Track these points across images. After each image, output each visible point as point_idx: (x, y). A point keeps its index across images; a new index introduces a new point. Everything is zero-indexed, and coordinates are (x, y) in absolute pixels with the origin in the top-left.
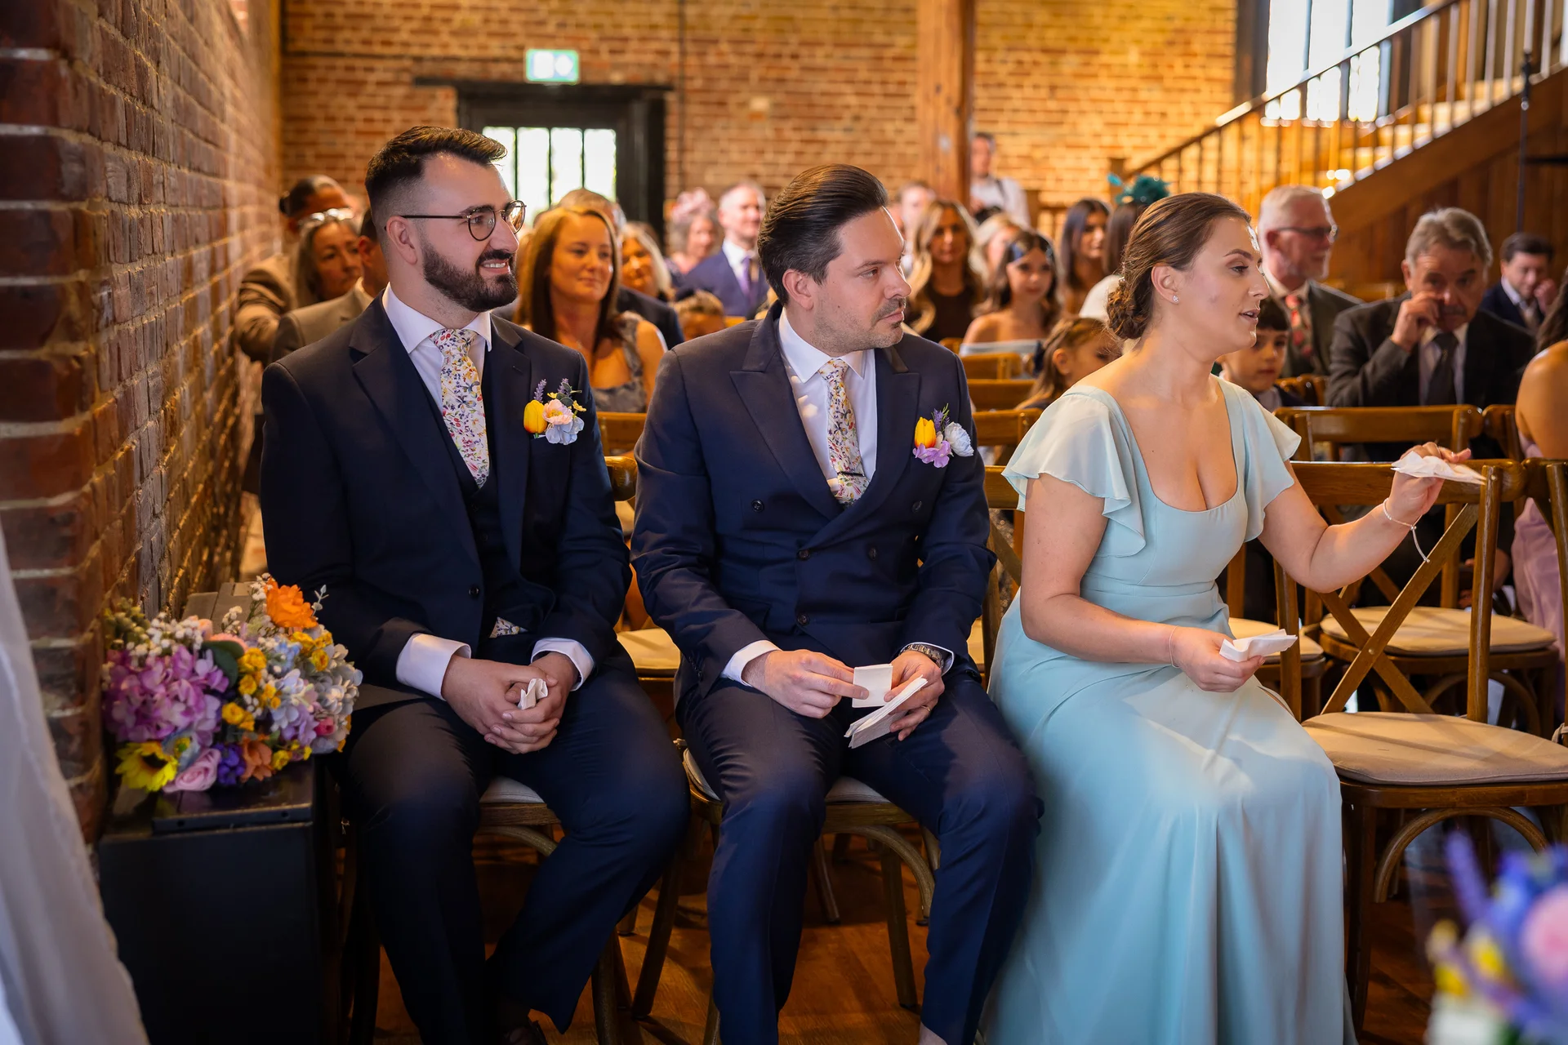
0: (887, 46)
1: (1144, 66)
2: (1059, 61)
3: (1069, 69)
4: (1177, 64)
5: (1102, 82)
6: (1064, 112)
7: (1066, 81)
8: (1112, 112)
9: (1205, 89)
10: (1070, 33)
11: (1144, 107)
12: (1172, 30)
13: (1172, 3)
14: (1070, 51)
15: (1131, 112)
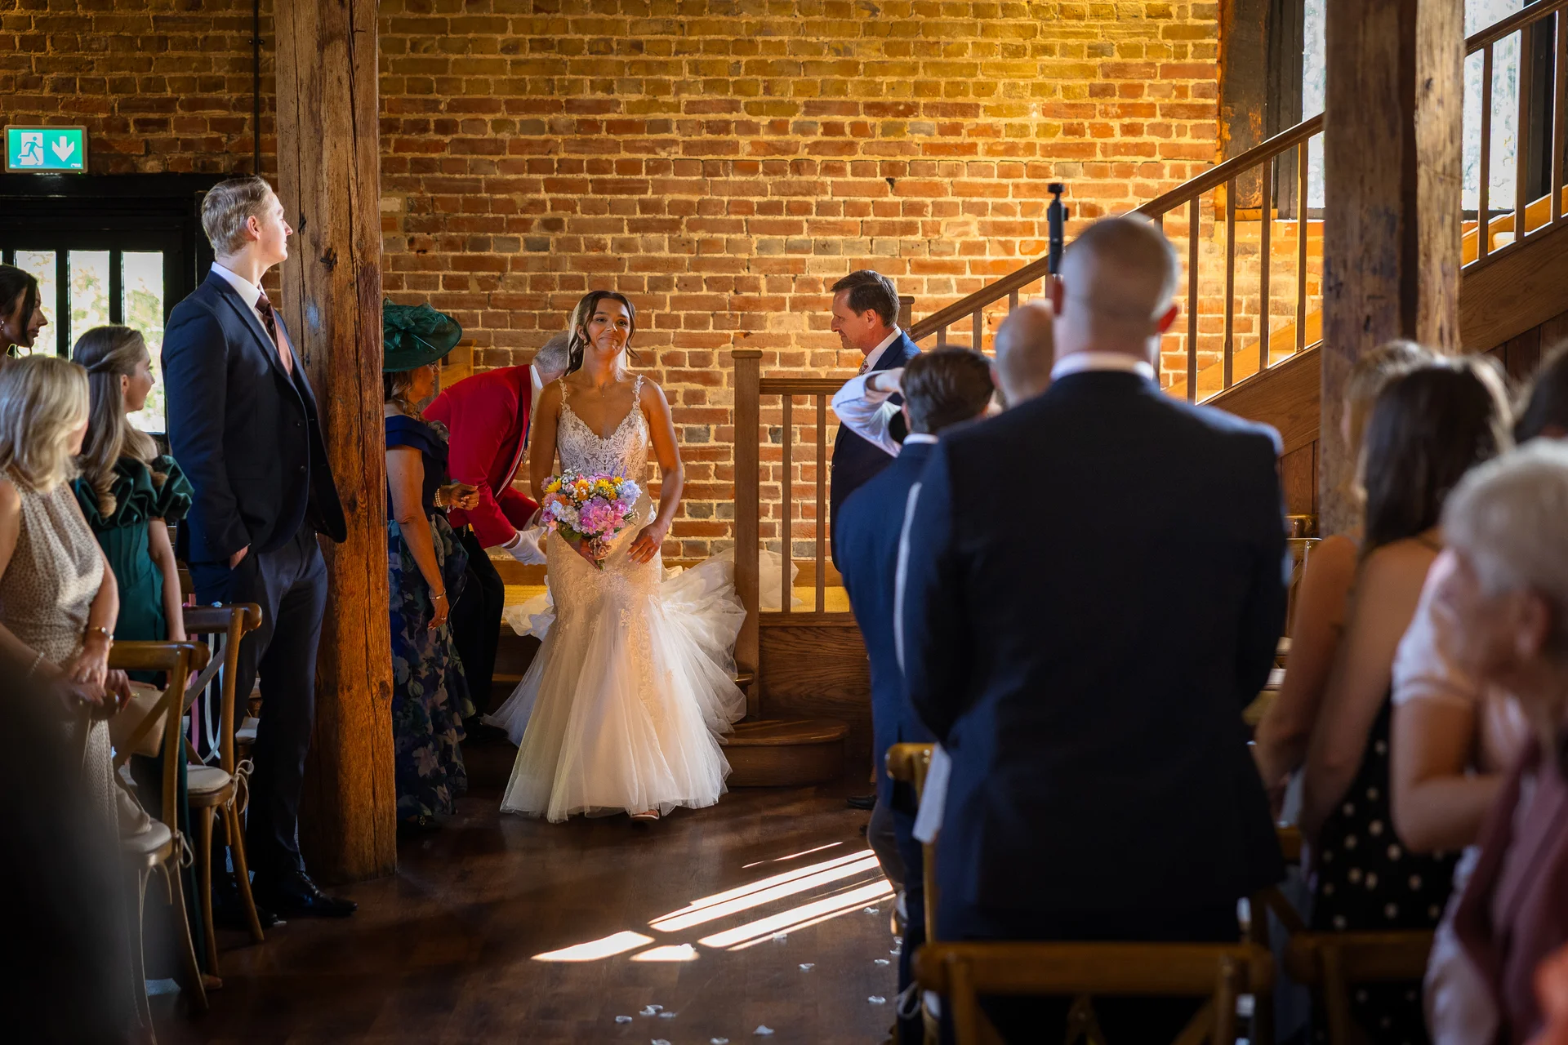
0: (601, 107)
1: (1059, 126)
2: (902, 125)
3: (919, 138)
4: (1116, 124)
5: (981, 157)
6: (915, 209)
7: (913, 158)
8: (999, 209)
9: (1168, 163)
10: (921, 76)
12: (1103, 66)
13: (1104, 22)
14: (921, 110)
15: (1033, 210)
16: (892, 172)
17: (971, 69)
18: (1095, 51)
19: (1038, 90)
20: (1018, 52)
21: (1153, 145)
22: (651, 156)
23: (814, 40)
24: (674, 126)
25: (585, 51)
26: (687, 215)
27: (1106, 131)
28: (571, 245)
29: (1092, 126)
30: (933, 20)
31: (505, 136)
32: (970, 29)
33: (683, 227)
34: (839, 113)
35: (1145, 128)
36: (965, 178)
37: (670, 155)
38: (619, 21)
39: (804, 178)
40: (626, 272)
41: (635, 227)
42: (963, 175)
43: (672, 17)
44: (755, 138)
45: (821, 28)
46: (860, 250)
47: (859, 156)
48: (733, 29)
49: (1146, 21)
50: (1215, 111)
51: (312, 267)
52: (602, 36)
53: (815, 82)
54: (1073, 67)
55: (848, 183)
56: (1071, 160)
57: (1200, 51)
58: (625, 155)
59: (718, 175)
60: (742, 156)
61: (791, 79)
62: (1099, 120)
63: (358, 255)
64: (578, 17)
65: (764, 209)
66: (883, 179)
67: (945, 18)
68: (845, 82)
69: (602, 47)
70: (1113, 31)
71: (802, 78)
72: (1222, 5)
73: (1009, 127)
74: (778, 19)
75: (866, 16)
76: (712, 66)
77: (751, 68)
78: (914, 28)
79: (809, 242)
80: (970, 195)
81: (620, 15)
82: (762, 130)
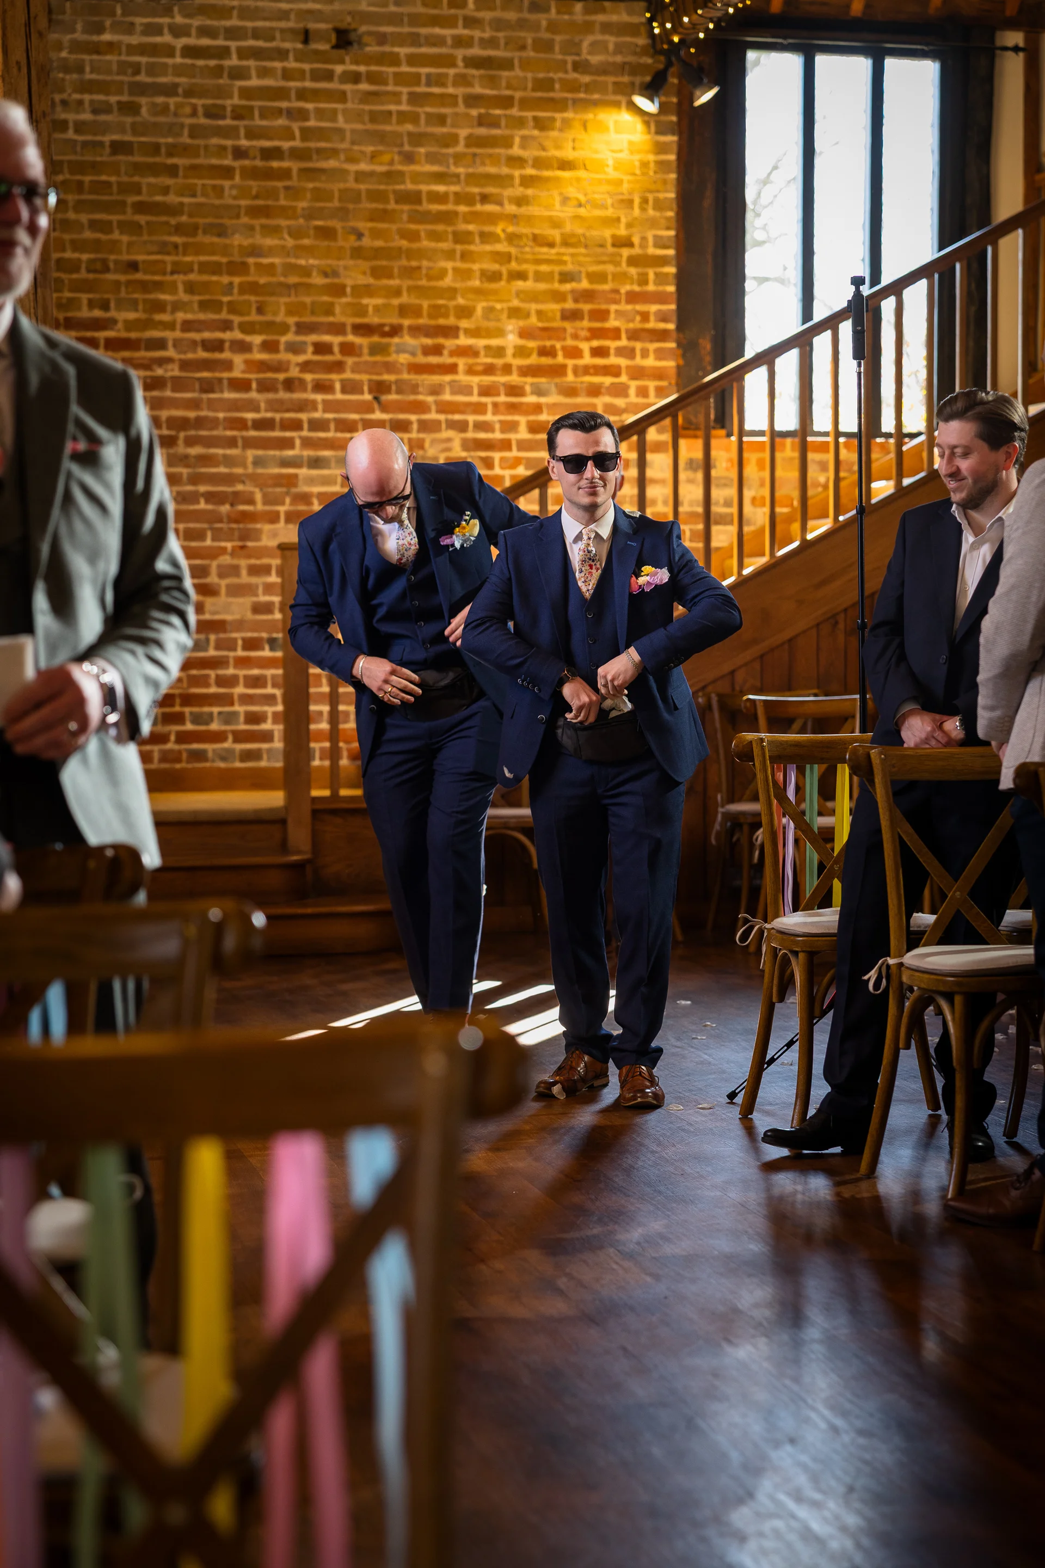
0: (99, 324)
1: (533, 349)
2: (388, 345)
3: (403, 358)
4: (585, 347)
5: (462, 377)
6: (403, 426)
7: (400, 377)
8: (480, 426)
9: (633, 385)
10: (405, 299)
11: (532, 418)
12: (573, 291)
13: (571, 250)
14: (405, 331)
15: (511, 427)
16: (379, 389)
17: (452, 292)
18: (566, 277)
19: (515, 313)
20: (494, 277)
21: (619, 367)
22: (148, 373)
23: (302, 262)
24: (170, 344)
25: (83, 270)
26: (185, 429)
27: (575, 353)
29: (564, 348)
30: (415, 246)
32: (450, 255)
33: (181, 442)
34: (329, 332)
35: (612, 351)
36: (447, 397)
37: (166, 371)
38: (115, 242)
39: (297, 396)
42: (444, 393)
43: (168, 238)
44: (248, 356)
45: (309, 251)
47: (348, 375)
48: (225, 250)
49: (610, 249)
50: (674, 335)
52: (99, 256)
53: (303, 305)
54: (545, 292)
55: (338, 402)
56: (543, 380)
57: (661, 279)
59: (212, 391)
60: (237, 373)
61: (283, 300)
62: (570, 342)
64: (75, 236)
65: (260, 425)
66: (367, 397)
67: (426, 243)
68: (332, 304)
69: (99, 266)
70: (581, 259)
71: (293, 299)
72: (677, 236)
73: (487, 348)
74: (269, 242)
75: (352, 241)
76: (206, 286)
77: (244, 289)
78: (398, 253)
79: (302, 457)
80: (453, 412)
81: (116, 235)
82: (255, 349)
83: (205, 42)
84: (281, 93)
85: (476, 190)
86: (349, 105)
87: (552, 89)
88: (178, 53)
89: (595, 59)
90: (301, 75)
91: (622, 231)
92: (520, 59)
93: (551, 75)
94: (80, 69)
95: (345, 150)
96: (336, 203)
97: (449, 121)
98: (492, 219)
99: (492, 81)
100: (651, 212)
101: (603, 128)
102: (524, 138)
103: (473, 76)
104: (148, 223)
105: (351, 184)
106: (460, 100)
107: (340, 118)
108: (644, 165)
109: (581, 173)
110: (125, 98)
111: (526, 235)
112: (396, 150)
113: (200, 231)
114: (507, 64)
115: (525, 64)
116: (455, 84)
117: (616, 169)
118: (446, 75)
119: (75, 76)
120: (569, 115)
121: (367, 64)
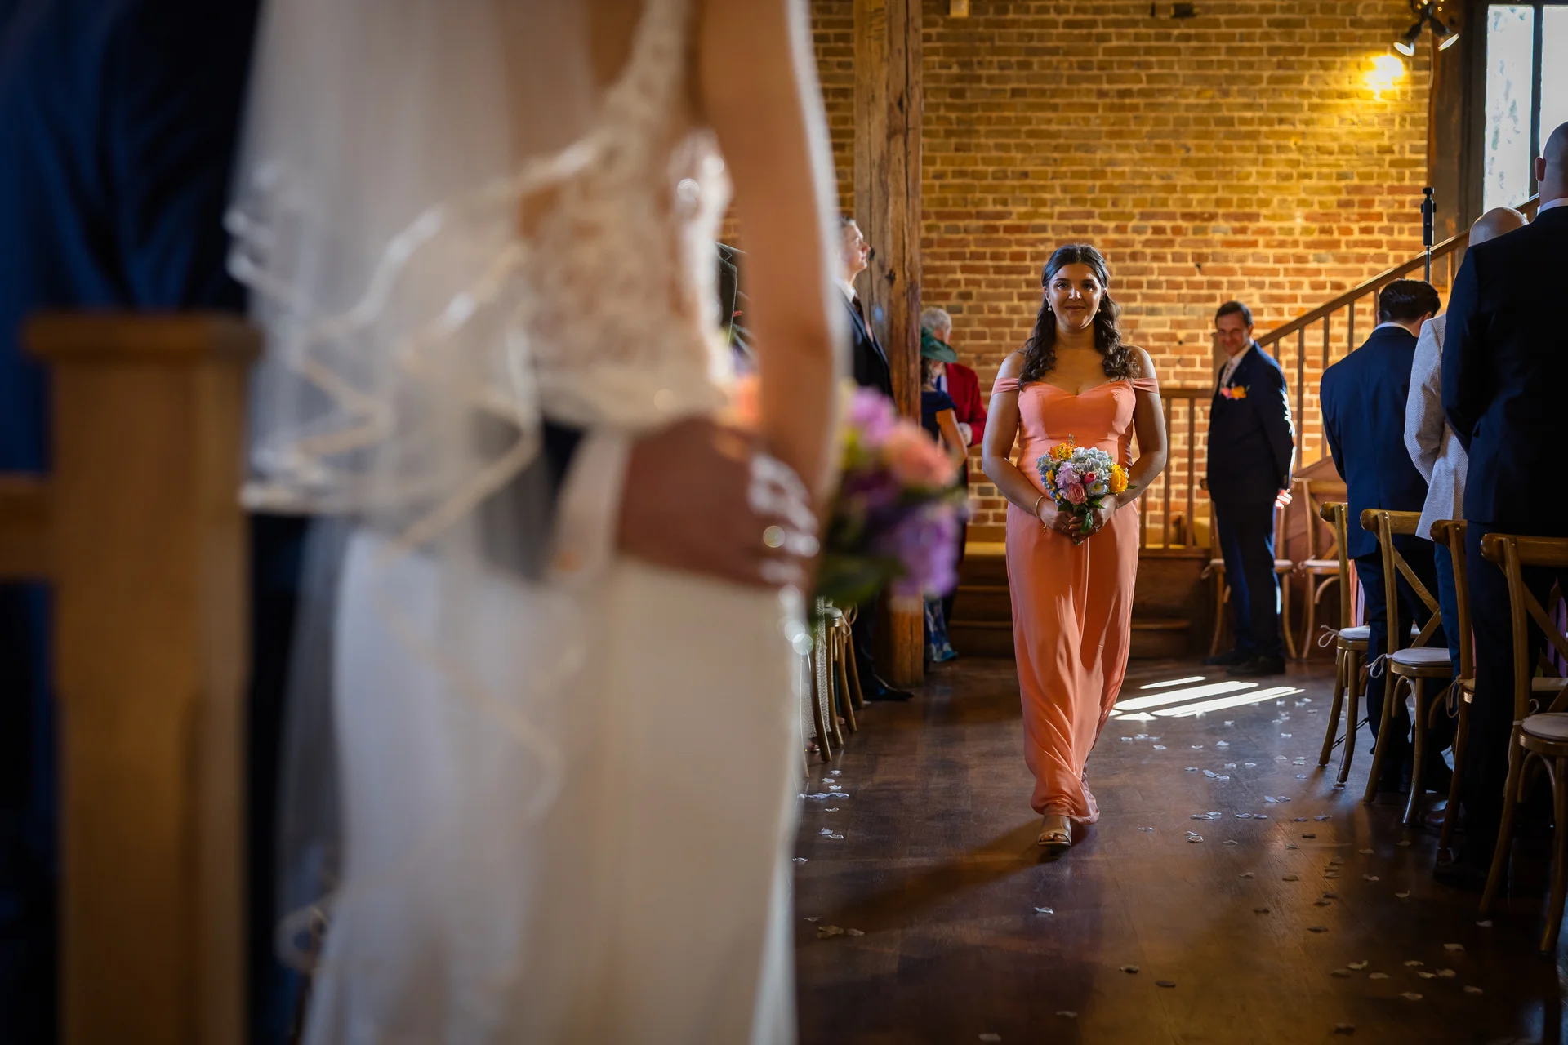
0: (1000, 216)
1: (1314, 230)
2: (1207, 227)
3: (1218, 237)
4: (1355, 227)
5: (1261, 250)
6: (1215, 285)
7: (1215, 250)
8: (1274, 285)
9: (1392, 254)
10: (1220, 194)
11: (1314, 279)
12: (1347, 187)
13: (1347, 157)
14: (1220, 217)
15: (1298, 285)
16: (1199, 259)
17: (1255, 189)
18: (1341, 176)
19: (1302, 203)
20: (1288, 177)
21: (1381, 241)
22: (1034, 249)
23: (1145, 169)
24: (1049, 229)
25: (989, 178)
27: (1347, 231)
28: (979, 310)
29: (1339, 228)
30: (1228, 156)
31: (934, 235)
32: (1254, 162)
34: (1164, 219)
35: (1376, 230)
36: (1250, 264)
37: (1046, 247)
38: (1012, 159)
39: (1141, 264)
40: (1016, 328)
41: (1022, 297)
42: (1248, 261)
43: (1049, 155)
44: (1104, 236)
45: (1150, 162)
46: (1177, 314)
47: (1177, 249)
48: (1090, 162)
49: (1376, 155)
51: (879, 282)
52: (1001, 168)
53: (1145, 200)
54: (1325, 188)
55: (1169, 267)
56: (1323, 251)
57: (1415, 176)
58: (1015, 248)
61: (1131, 196)
62: (1343, 224)
63: (908, 275)
64: (984, 155)
66: (1191, 264)
67: (1237, 154)
68: (1167, 199)
69: (1000, 175)
70: (1354, 163)
71: (1138, 195)
72: (1429, 146)
73: (1281, 229)
74: (1122, 156)
75: (1182, 154)
76: (1076, 188)
77: (1103, 189)
78: (1218, 161)
79: (1141, 308)
80: (1254, 275)
81: (1013, 154)
82: (1110, 231)
83: (1080, 17)
84: (1133, 51)
85: (1274, 115)
86: (1182, 57)
87: (1334, 40)
88: (1060, 25)
89: (1368, 17)
90: (1148, 37)
91: (1385, 142)
92: (1311, 20)
93: (1334, 30)
94: (991, 39)
95: (1177, 90)
96: (1171, 127)
97: (1256, 66)
98: (1287, 135)
99: (1289, 37)
100: (1408, 127)
101: (1369, 66)
102: (1312, 77)
103: (1275, 34)
104: (1036, 145)
105: (1182, 113)
106: (1265, 51)
107: (1176, 67)
108: (1404, 93)
109: (1355, 101)
110: (1021, 58)
111: (1312, 147)
112: (1215, 87)
113: (1073, 150)
114: (1300, 24)
115: (1313, 23)
116: (1261, 39)
117: (1382, 96)
118: (1254, 34)
119: (988, 44)
120: (1347, 58)
121: (1195, 27)
